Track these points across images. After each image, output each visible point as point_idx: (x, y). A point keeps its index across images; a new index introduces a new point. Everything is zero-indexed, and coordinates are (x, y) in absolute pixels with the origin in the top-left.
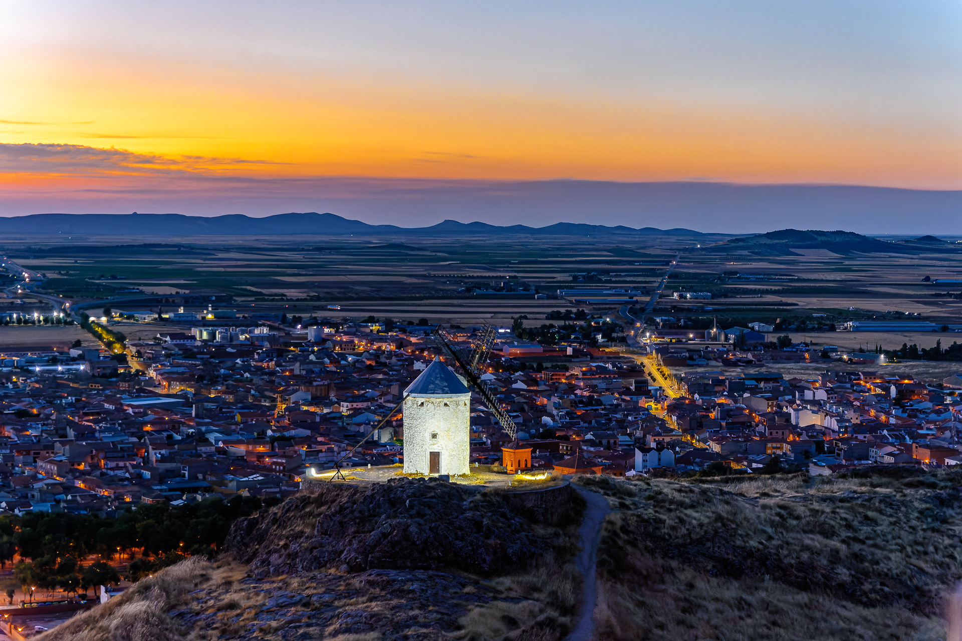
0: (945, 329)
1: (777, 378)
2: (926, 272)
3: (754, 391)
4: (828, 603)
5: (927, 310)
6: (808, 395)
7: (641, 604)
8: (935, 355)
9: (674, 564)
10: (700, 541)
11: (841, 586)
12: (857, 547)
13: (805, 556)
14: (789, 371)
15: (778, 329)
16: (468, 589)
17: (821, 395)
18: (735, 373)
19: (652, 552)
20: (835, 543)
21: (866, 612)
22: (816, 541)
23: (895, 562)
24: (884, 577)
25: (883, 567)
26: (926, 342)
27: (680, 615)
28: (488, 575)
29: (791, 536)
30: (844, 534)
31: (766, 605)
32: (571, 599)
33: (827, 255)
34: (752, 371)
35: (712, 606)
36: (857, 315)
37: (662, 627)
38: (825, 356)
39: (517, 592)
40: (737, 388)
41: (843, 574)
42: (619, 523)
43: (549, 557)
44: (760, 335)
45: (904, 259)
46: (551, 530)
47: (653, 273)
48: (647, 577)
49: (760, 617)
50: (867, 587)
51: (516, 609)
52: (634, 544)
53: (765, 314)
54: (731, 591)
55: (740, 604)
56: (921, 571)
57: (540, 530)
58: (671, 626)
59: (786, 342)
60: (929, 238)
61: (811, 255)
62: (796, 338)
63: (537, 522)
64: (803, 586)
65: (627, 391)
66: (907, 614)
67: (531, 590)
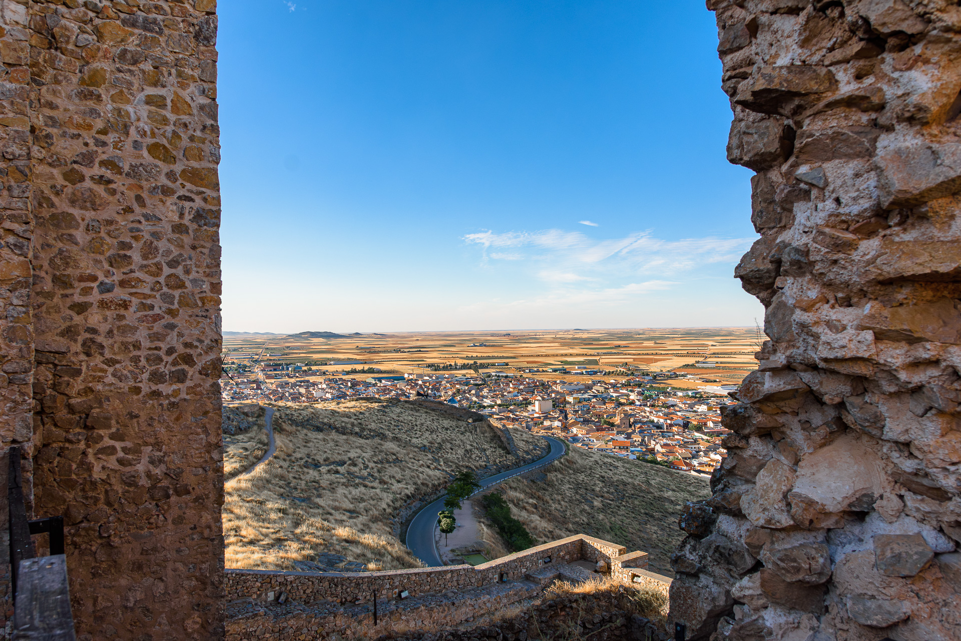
0: (365, 363)
1: (308, 381)
2: (357, 344)
3: (300, 386)
4: (352, 438)
5: (358, 357)
6: (320, 386)
7: (291, 441)
8: (363, 372)
9: (299, 428)
10: (308, 420)
11: (356, 433)
12: (359, 421)
13: (343, 424)
14: (312, 379)
15: (306, 365)
16: (228, 439)
17: (324, 386)
18: (292, 380)
19: (291, 425)
20: (352, 420)
21: (366, 441)
22: (346, 420)
23: (373, 426)
24: (370, 430)
25: (369, 427)
26: (359, 367)
27: (304, 444)
28: (233, 435)
29: (338, 418)
30: (355, 417)
31: (333, 440)
32: (266, 441)
33: (321, 340)
34: (298, 379)
35: (315, 441)
36: (333, 359)
37: (299, 448)
38: (324, 373)
39: (246, 439)
40: (294, 385)
41: (357, 429)
42: (279, 416)
43: (255, 428)
44: (300, 367)
45: (348, 341)
46: (254, 419)
47: (259, 348)
48: (291, 433)
49: (332, 444)
50: (365, 433)
51: (247, 445)
52: (284, 422)
53: (301, 360)
54: (320, 436)
55: (324, 440)
56: (382, 428)
57: (250, 419)
58: (302, 448)
59: (310, 370)
60: (357, 334)
61: (315, 340)
62: (314, 368)
63: (249, 416)
64: (344, 434)
65: (253, 389)
66: (379, 441)
67: (251, 439)
